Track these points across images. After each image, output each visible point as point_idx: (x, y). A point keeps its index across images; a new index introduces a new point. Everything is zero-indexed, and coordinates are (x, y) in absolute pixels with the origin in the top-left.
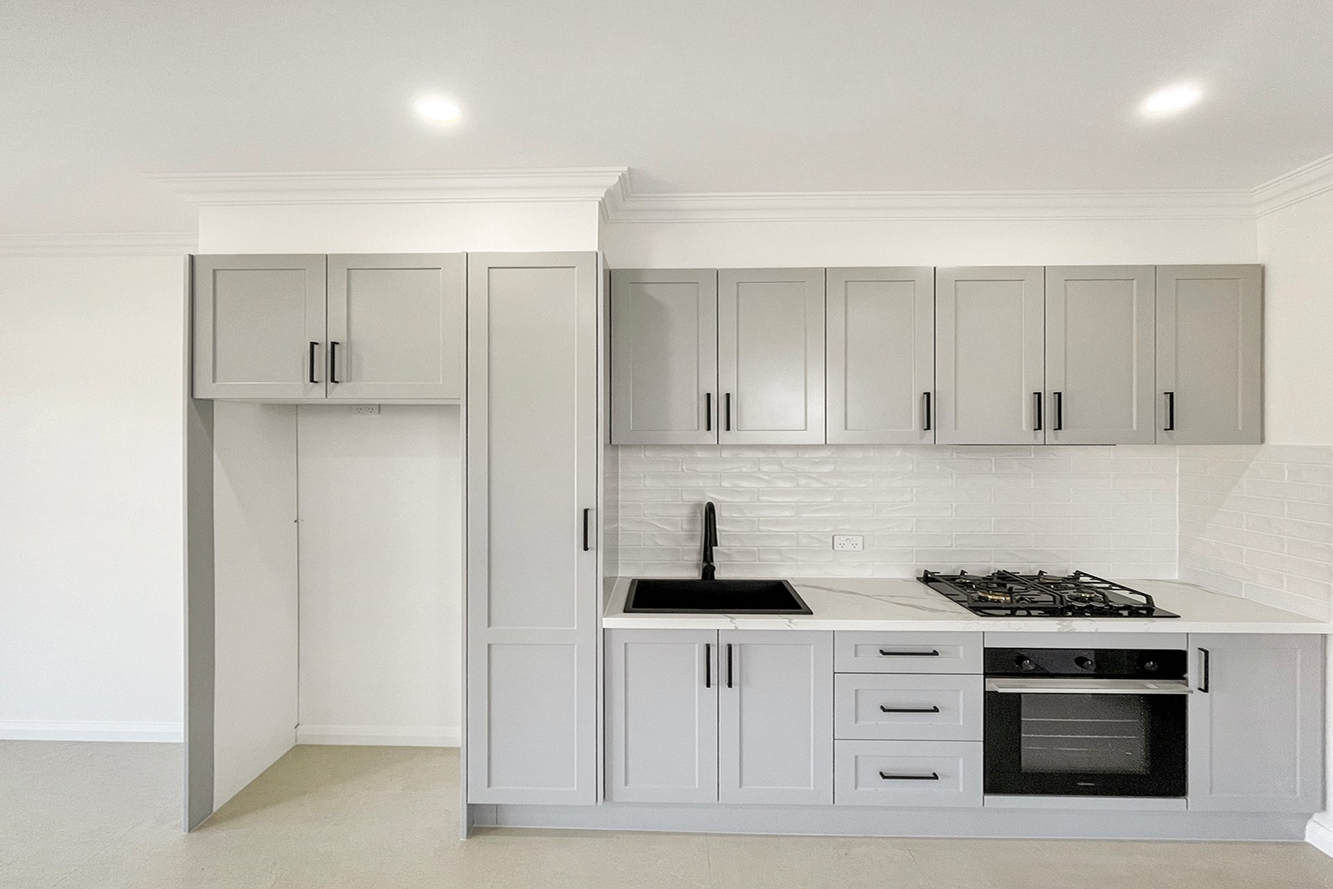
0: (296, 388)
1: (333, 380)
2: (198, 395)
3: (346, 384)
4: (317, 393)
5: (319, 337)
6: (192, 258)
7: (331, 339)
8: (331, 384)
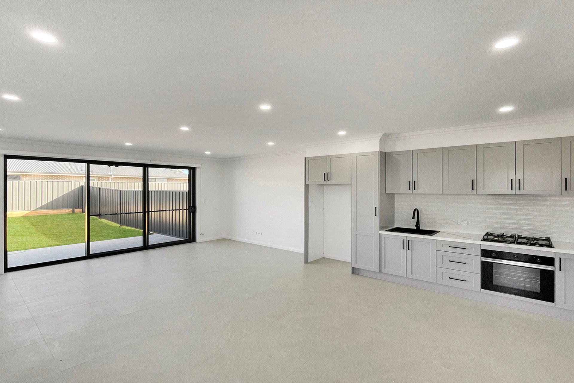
0: (322, 182)
1: (328, 180)
2: (306, 183)
3: (330, 181)
4: (325, 182)
5: (326, 172)
6: (305, 158)
7: (328, 172)
8: (328, 181)
